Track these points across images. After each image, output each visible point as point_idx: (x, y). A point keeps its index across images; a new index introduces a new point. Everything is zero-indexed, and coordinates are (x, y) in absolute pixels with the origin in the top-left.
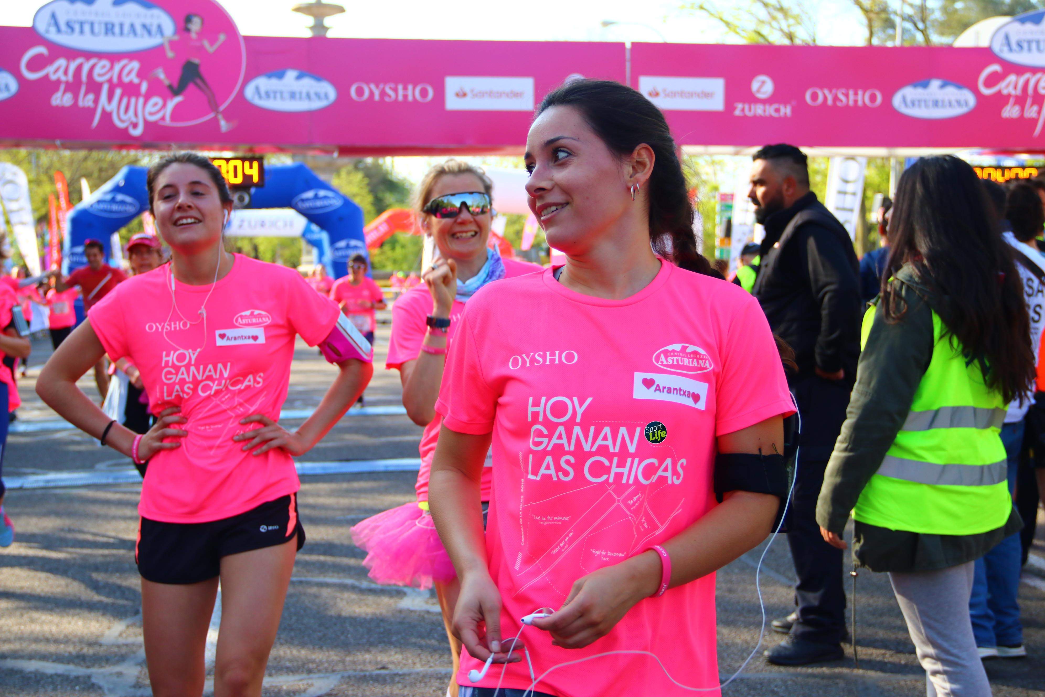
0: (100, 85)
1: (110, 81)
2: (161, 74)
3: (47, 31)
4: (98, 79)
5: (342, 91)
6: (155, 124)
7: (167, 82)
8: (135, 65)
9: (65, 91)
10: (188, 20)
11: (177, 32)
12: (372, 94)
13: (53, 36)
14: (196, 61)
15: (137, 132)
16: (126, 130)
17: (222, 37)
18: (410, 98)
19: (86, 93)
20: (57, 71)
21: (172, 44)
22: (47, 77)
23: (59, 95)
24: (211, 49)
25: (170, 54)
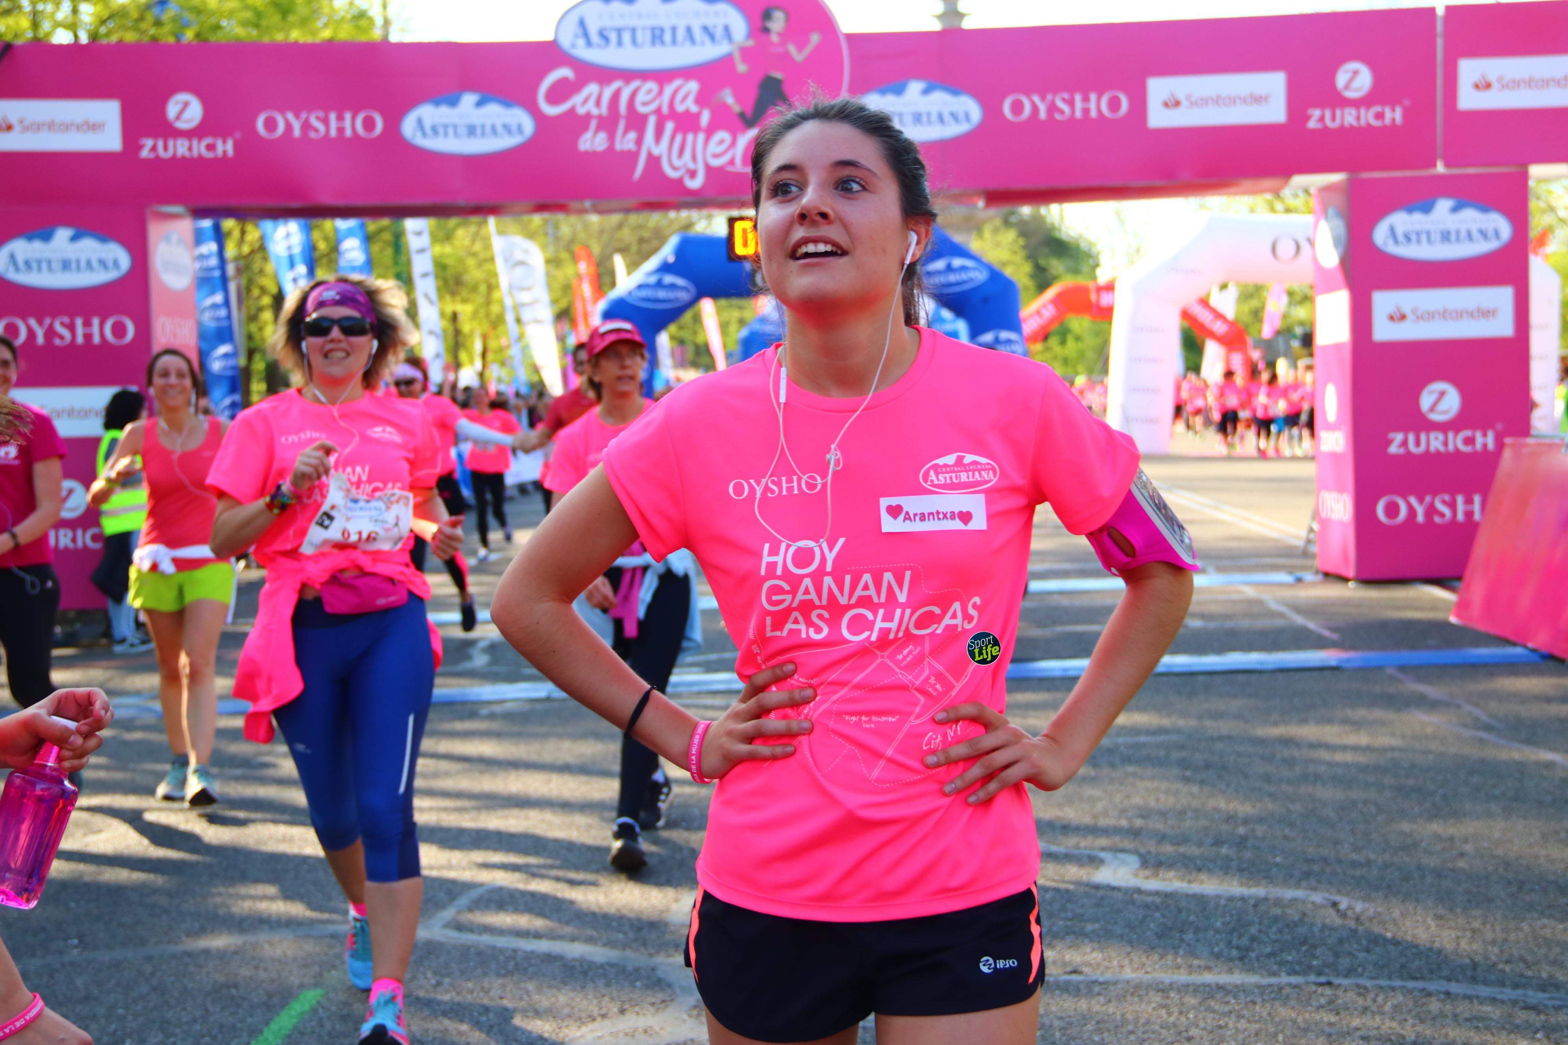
0: (644, 118)
1: (658, 111)
2: (728, 98)
3: (574, 46)
4: (642, 109)
5: (991, 109)
6: (720, 170)
7: (737, 109)
8: (693, 86)
9: (598, 129)
10: (767, 15)
11: (751, 34)
12: (1035, 109)
13: (583, 53)
14: (778, 75)
15: (695, 184)
16: (680, 181)
18: (1093, 114)
19: (626, 132)
20: (586, 101)
21: (745, 52)
22: (572, 111)
23: (588, 135)
24: (799, 57)
25: (742, 68)
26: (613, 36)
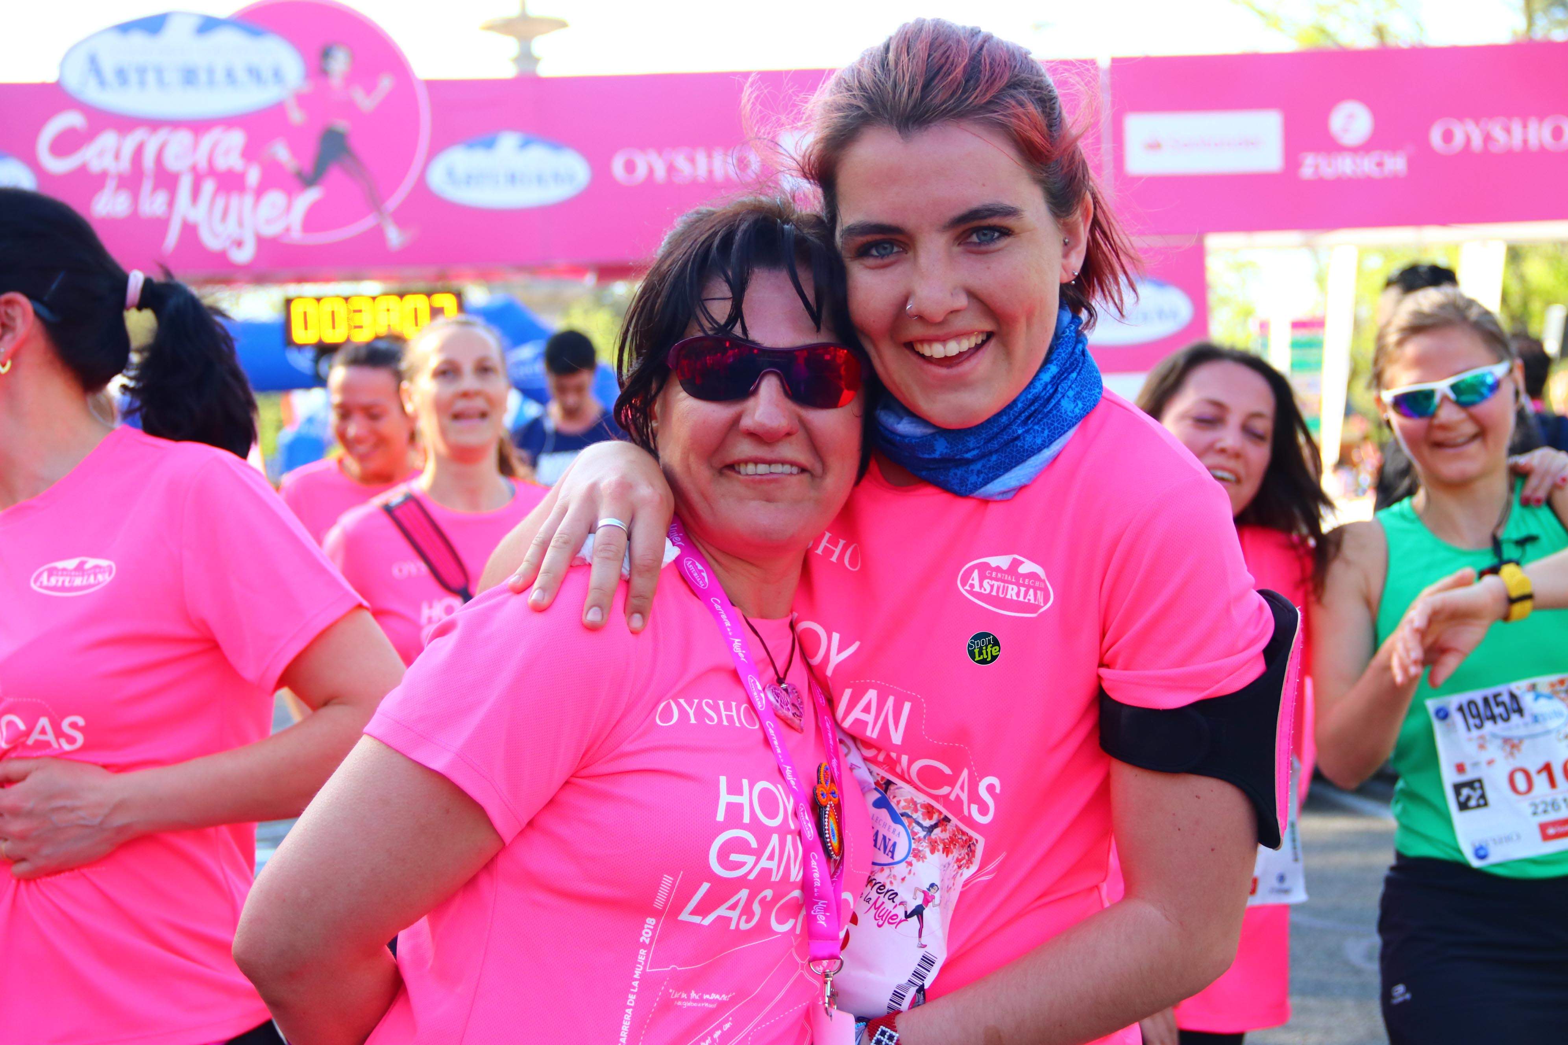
0: (176, 177)
1: (194, 169)
2: (281, 152)
3: (81, 87)
4: (173, 166)
5: (599, 167)
6: (274, 240)
7: (292, 165)
8: (236, 139)
9: (119, 188)
10: (325, 54)
11: (308, 76)
12: (651, 169)
13: (95, 96)
14: (342, 125)
15: (243, 256)
16: (223, 252)
17: (386, 83)
18: (718, 175)
19: (153, 192)
20: (101, 154)
21: (302, 100)
22: (83, 166)
23: (105, 196)
24: (366, 102)
25: (297, 116)
26: (133, 77)
